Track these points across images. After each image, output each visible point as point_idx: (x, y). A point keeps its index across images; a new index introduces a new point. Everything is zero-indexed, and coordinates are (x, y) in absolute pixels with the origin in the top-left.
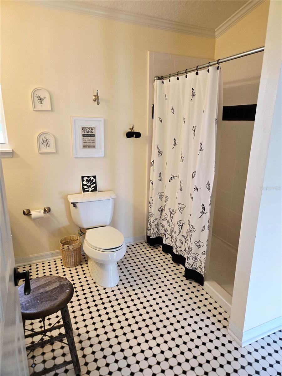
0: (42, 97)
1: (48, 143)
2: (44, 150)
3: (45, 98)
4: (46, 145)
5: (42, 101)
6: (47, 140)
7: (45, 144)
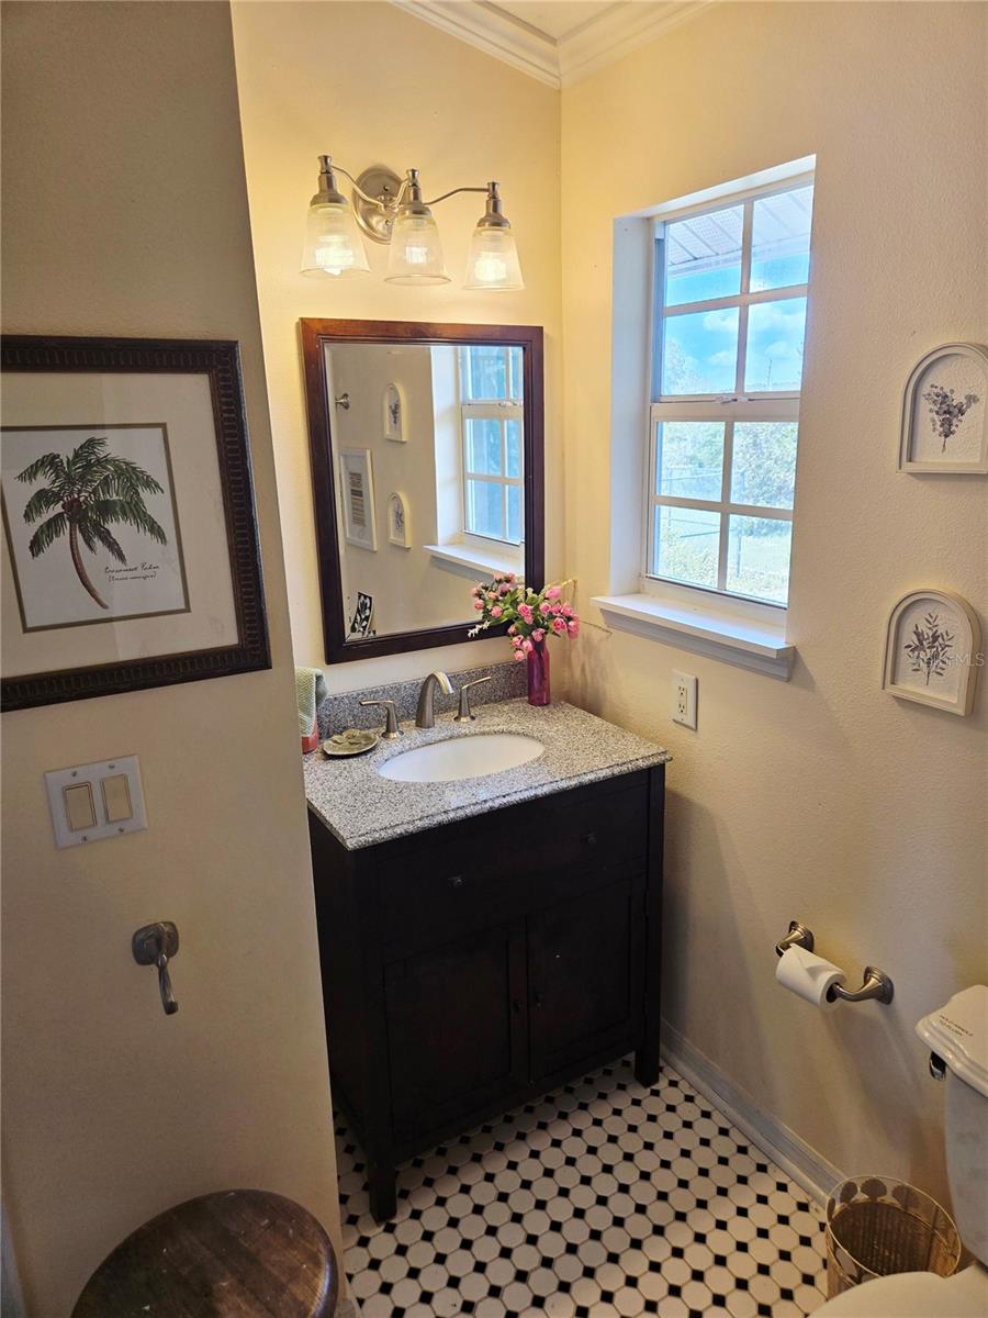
0: (958, 398)
1: (935, 656)
2: (913, 686)
3: (972, 399)
4: (929, 663)
5: (955, 422)
6: (935, 638)
7: (922, 655)
